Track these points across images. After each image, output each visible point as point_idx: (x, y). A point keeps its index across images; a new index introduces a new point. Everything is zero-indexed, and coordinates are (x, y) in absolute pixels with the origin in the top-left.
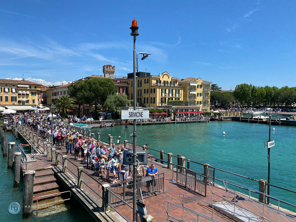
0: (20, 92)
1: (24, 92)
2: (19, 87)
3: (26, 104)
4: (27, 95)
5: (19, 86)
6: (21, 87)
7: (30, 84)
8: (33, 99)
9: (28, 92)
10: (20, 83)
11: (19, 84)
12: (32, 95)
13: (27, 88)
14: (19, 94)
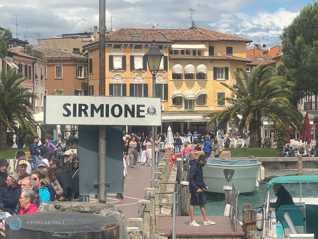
0: (178, 68)
1: (190, 68)
2: (176, 52)
3: (196, 109)
4: (201, 76)
5: (175, 46)
6: (183, 52)
7: (209, 41)
8: (220, 92)
9: (202, 68)
10: (179, 37)
11: (176, 42)
12: (215, 77)
13: (200, 52)
14: (176, 76)
